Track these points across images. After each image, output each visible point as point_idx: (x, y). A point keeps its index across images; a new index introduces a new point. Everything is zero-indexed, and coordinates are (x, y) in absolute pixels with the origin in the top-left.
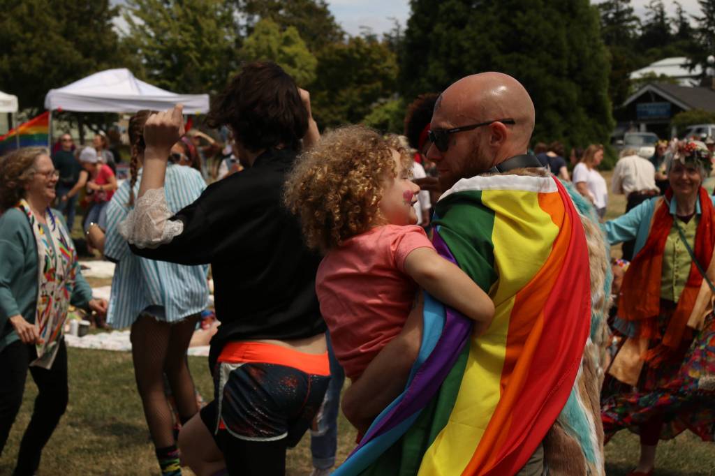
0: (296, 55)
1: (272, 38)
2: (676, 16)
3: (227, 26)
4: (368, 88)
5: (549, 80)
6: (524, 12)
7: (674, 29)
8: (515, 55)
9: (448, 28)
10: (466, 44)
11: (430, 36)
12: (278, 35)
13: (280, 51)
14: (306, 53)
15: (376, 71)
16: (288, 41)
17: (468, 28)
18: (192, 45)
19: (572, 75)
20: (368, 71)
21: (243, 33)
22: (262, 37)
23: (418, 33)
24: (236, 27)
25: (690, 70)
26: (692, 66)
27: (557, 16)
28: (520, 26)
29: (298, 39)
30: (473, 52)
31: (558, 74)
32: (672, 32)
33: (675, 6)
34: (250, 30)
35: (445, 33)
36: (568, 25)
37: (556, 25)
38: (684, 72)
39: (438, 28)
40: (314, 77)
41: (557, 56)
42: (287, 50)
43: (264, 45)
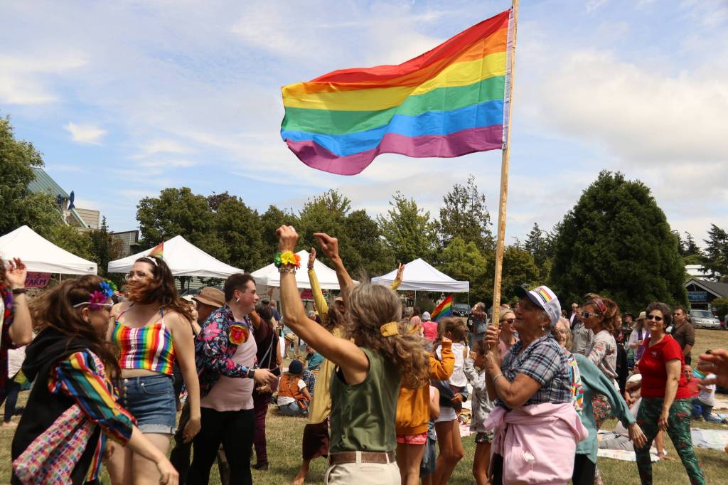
0: (475, 257)
1: (460, 247)
2: (687, 241)
3: (433, 241)
4: (518, 278)
5: (648, 277)
6: (631, 236)
7: (686, 248)
8: (626, 261)
9: (583, 245)
10: (595, 255)
11: (572, 248)
12: (464, 246)
13: (465, 255)
14: (480, 256)
15: (522, 268)
16: (469, 250)
17: (596, 244)
18: (413, 251)
19: (663, 274)
20: (518, 268)
21: (441, 244)
22: (455, 247)
23: (564, 246)
24: (438, 242)
25: (704, 273)
26: (706, 270)
27: (653, 238)
28: (628, 244)
29: (476, 249)
30: (599, 258)
31: (654, 273)
32: (685, 250)
33: (687, 235)
34: (446, 244)
35: (581, 247)
36: (660, 244)
37: (652, 244)
38: (701, 273)
39: (577, 244)
40: (485, 270)
41: (653, 263)
42: (469, 254)
43: (456, 252)
